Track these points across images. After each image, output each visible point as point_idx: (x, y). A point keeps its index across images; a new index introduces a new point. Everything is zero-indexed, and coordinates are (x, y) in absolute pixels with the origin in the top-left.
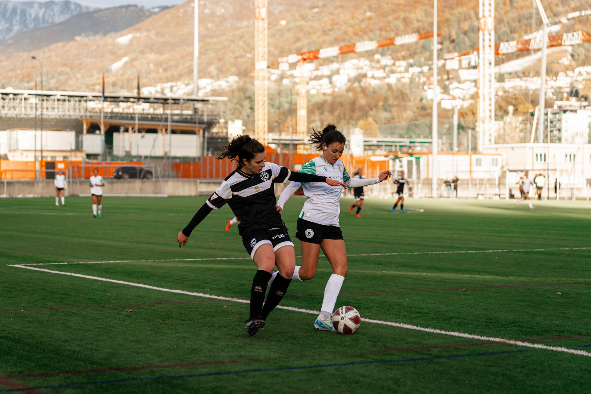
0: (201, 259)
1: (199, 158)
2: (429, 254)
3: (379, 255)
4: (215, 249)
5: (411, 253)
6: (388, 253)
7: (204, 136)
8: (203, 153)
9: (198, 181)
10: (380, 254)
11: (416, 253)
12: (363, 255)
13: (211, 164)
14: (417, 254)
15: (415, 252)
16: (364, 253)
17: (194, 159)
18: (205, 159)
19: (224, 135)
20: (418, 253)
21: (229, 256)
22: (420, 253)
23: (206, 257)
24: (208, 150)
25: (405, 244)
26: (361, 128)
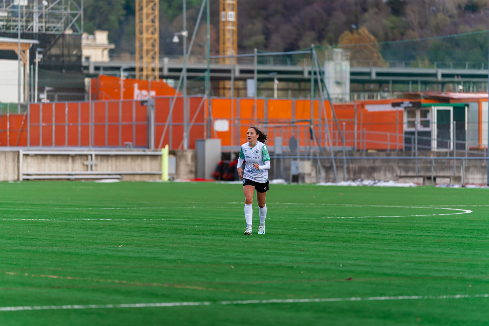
0: (29, 308)
1: (24, 107)
2: (485, 298)
3: (386, 300)
4: (59, 287)
5: (448, 296)
6: (401, 295)
7: (32, 62)
8: (31, 97)
9: (22, 151)
10: (387, 298)
11: (458, 296)
12: (353, 299)
13: (47, 119)
14: (459, 299)
15: (456, 294)
16: (355, 296)
17: (13, 106)
18: (35, 108)
19: (74, 59)
20: (463, 296)
21: (87, 302)
22: (467, 296)
23: (40, 302)
24: (41, 90)
25: (435, 278)
26: (346, 48)
